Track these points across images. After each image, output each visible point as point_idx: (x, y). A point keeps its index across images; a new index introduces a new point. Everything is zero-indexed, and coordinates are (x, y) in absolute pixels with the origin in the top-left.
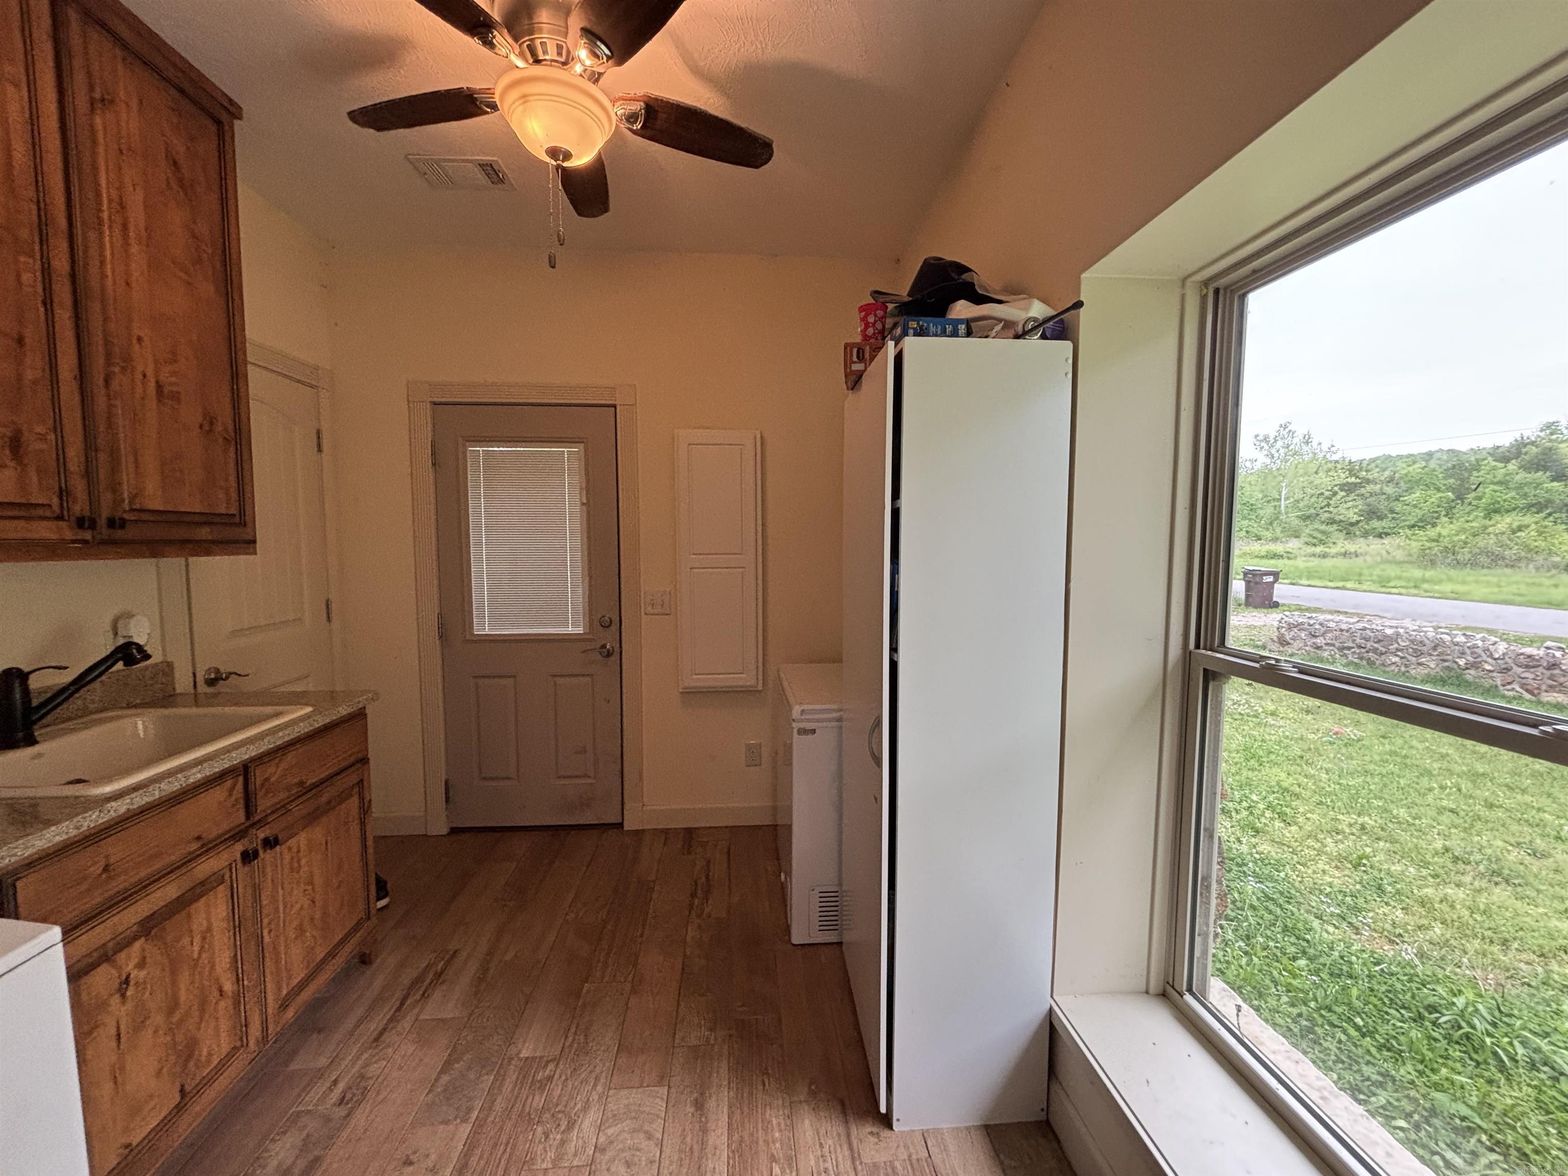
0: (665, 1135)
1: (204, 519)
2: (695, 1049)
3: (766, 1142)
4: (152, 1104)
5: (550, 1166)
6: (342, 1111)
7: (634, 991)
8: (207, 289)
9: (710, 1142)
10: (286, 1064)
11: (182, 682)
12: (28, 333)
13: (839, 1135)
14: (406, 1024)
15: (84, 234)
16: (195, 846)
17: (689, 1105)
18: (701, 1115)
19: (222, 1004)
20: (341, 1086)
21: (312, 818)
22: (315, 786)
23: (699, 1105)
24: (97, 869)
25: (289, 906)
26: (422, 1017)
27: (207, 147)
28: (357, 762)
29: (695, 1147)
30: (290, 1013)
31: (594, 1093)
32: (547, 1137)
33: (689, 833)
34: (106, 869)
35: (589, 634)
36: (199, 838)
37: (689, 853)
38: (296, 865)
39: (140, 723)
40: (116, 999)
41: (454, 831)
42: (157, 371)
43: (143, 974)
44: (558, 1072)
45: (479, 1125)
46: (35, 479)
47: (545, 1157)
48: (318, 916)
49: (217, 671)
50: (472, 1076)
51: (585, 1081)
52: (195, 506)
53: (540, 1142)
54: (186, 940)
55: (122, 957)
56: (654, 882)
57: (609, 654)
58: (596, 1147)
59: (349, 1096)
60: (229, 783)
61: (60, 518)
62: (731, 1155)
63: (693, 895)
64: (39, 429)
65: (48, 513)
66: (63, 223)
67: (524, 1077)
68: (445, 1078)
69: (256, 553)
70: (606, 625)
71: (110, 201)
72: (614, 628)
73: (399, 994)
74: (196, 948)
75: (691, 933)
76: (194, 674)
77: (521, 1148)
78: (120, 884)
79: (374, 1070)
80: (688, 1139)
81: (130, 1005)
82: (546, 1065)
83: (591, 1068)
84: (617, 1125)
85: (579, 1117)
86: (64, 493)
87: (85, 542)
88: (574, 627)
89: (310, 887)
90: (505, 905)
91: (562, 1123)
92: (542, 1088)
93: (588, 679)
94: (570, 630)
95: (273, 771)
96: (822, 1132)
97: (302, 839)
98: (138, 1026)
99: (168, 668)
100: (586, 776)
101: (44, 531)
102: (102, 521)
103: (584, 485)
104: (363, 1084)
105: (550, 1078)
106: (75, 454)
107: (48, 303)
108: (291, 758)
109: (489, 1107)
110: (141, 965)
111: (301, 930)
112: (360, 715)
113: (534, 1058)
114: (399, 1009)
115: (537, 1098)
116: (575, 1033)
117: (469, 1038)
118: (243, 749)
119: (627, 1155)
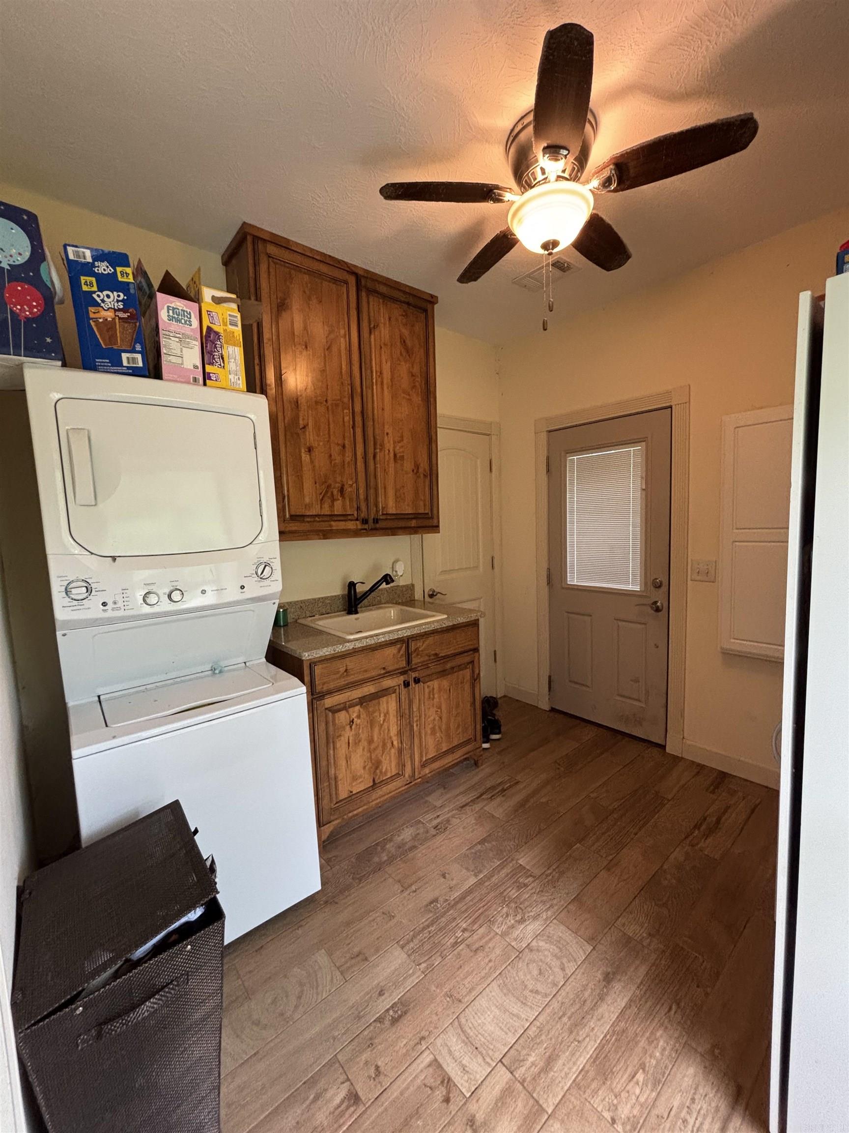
0: (573, 977)
1: (413, 516)
2: (629, 939)
3: (645, 1051)
4: (361, 780)
5: (500, 933)
6: (433, 832)
7: (608, 868)
8: (417, 399)
9: (600, 1010)
10: (427, 795)
11: (418, 595)
12: (347, 442)
13: (717, 1109)
14: (477, 807)
15: (366, 391)
16: (383, 672)
17: (599, 972)
18: (605, 987)
19: (393, 751)
20: (438, 820)
21: (443, 673)
22: (444, 657)
23: (608, 979)
24: (342, 670)
25: (427, 716)
26: (485, 808)
27: (419, 327)
28: (471, 650)
29: (588, 1002)
30: (427, 771)
31: (545, 913)
32: (507, 916)
33: (722, 777)
34: (346, 670)
35: (643, 592)
36: (384, 668)
37: (713, 792)
38: (431, 696)
39: (392, 612)
40: (348, 727)
41: (553, 710)
42: (394, 447)
43: (359, 721)
44: (532, 885)
45: (480, 883)
46: (348, 503)
47: (501, 927)
48: (444, 727)
49: (434, 591)
50: (491, 855)
51: (544, 902)
52: (409, 510)
53: (502, 916)
54: (377, 714)
55: (351, 710)
56: (669, 800)
57: (658, 610)
58: (528, 945)
59: (439, 827)
60: (399, 646)
61: (357, 520)
62: (611, 1032)
63: (697, 827)
64: (350, 483)
65: (353, 518)
66: (359, 390)
67: (513, 875)
68: (479, 847)
69: (439, 532)
70: (658, 586)
71: (376, 371)
72: (664, 588)
73: (481, 790)
74: (382, 719)
75: (677, 855)
76: (424, 591)
77: (492, 911)
78: (352, 679)
79: (455, 821)
80: (587, 994)
81: (353, 732)
82: (528, 877)
83: (552, 897)
84: (546, 943)
85: (529, 920)
86: (358, 509)
87: (366, 529)
88: (634, 586)
89: (439, 710)
90: (559, 769)
91: (518, 916)
92: (519, 888)
93: (643, 626)
94: (630, 587)
95: (421, 645)
96: (701, 1090)
97: (435, 684)
98: (357, 742)
99: (411, 588)
100: (639, 701)
101: (351, 525)
102: (371, 521)
103: (644, 476)
104: (447, 825)
105: (526, 885)
106: (362, 491)
107: (353, 427)
108: (430, 640)
109: (489, 877)
110: (359, 717)
111: (433, 732)
112: (475, 624)
113: (524, 868)
114: (478, 798)
115: (514, 891)
116: (554, 870)
117: (500, 834)
118: (405, 631)
119: (544, 966)
